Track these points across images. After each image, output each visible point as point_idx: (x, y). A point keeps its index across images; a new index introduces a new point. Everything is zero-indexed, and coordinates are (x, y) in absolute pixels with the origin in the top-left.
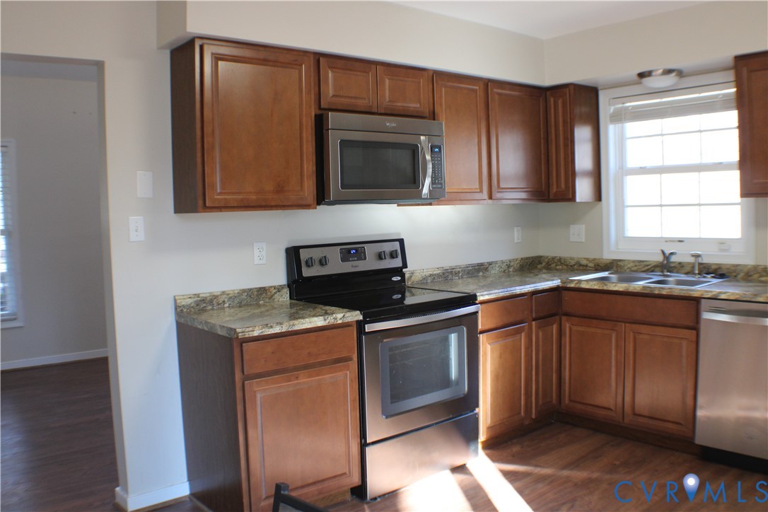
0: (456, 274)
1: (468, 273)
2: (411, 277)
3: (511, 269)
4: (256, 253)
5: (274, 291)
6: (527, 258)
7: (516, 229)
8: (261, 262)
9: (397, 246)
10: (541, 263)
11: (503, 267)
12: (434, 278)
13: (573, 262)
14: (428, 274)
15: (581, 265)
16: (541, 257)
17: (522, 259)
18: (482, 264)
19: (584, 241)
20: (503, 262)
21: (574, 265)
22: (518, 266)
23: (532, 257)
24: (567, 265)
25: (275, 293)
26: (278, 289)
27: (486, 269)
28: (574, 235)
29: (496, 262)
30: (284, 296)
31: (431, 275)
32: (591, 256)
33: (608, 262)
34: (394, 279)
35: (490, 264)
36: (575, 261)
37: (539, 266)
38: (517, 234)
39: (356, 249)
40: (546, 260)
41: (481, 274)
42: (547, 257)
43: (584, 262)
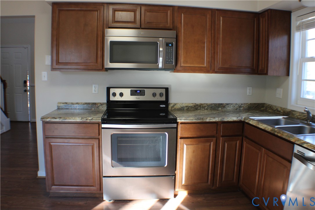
0: (203, 107)
1: (211, 108)
2: (174, 106)
3: (242, 108)
4: (93, 88)
5: (99, 105)
6: (254, 104)
7: (248, 88)
8: (95, 92)
9: (164, 91)
10: (264, 107)
11: (236, 106)
12: (189, 108)
13: (275, 109)
14: (184, 105)
15: (278, 111)
16: (264, 104)
17: (251, 104)
18: (222, 104)
19: (281, 98)
20: (236, 104)
21: (276, 110)
22: (247, 107)
23: (258, 104)
24: (273, 110)
25: (100, 106)
26: (102, 104)
27: (224, 107)
28: (278, 94)
29: (232, 104)
30: (104, 107)
31: (186, 106)
32: (283, 107)
33: (289, 111)
34: (161, 106)
35: (227, 104)
36: (276, 108)
37: (262, 109)
38: (249, 91)
39: (140, 91)
40: (266, 106)
41: (220, 109)
42: (267, 104)
43: (279, 109)
